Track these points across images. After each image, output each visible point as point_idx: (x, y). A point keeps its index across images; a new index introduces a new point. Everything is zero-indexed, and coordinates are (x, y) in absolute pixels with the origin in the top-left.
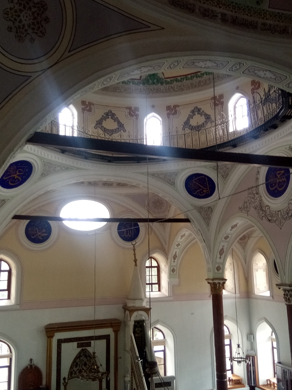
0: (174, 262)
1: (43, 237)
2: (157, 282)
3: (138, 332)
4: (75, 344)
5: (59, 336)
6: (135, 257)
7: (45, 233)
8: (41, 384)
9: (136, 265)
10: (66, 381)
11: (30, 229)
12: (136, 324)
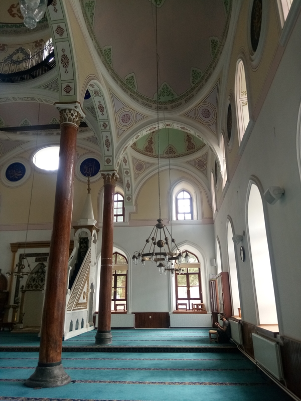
0: (128, 190)
1: (18, 177)
2: (122, 214)
3: (83, 247)
4: (34, 258)
5: (21, 251)
6: (89, 186)
7: (21, 173)
8: (6, 289)
9: (89, 193)
10: (24, 289)
11: (9, 171)
12: (82, 240)
